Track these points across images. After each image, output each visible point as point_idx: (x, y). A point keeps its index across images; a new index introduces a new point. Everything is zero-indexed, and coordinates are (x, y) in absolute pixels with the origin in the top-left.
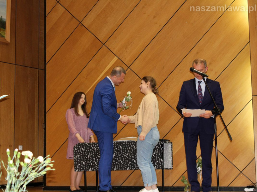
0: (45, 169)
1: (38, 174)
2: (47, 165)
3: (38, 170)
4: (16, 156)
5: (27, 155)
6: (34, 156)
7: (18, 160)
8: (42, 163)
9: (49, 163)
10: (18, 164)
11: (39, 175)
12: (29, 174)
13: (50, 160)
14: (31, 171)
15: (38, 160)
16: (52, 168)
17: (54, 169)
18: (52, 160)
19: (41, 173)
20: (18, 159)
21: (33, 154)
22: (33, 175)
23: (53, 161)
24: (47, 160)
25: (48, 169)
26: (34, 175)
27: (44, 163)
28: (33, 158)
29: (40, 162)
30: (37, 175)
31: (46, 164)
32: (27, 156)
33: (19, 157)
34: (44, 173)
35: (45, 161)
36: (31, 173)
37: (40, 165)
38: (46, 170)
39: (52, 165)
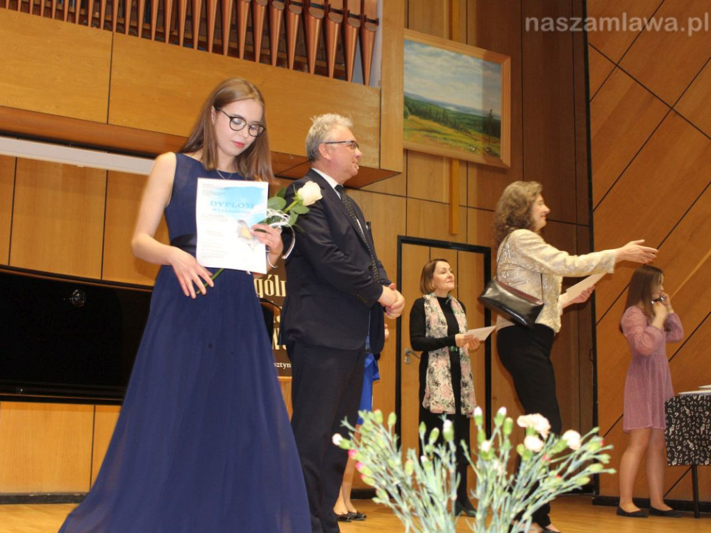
0: (587, 469)
1: (565, 484)
2: (592, 457)
3: (565, 470)
4: (502, 428)
5: (531, 426)
6: (551, 430)
7: (507, 441)
8: (578, 452)
9: (597, 451)
10: (505, 452)
11: (567, 487)
12: (541, 482)
13: (601, 444)
14: (546, 473)
15: (566, 441)
16: (606, 466)
17: (612, 471)
18: (605, 444)
19: (576, 480)
20: (506, 437)
21: (551, 422)
22: (550, 487)
23: (609, 447)
24: (592, 443)
25: (595, 469)
26: (555, 487)
27: (584, 452)
28: (549, 436)
29: (572, 447)
30: (561, 486)
31: (590, 454)
32: (533, 428)
33: (508, 431)
34: (582, 480)
35: (586, 447)
36: (545, 478)
37: (572, 456)
38: (589, 471)
39: (605, 458)
